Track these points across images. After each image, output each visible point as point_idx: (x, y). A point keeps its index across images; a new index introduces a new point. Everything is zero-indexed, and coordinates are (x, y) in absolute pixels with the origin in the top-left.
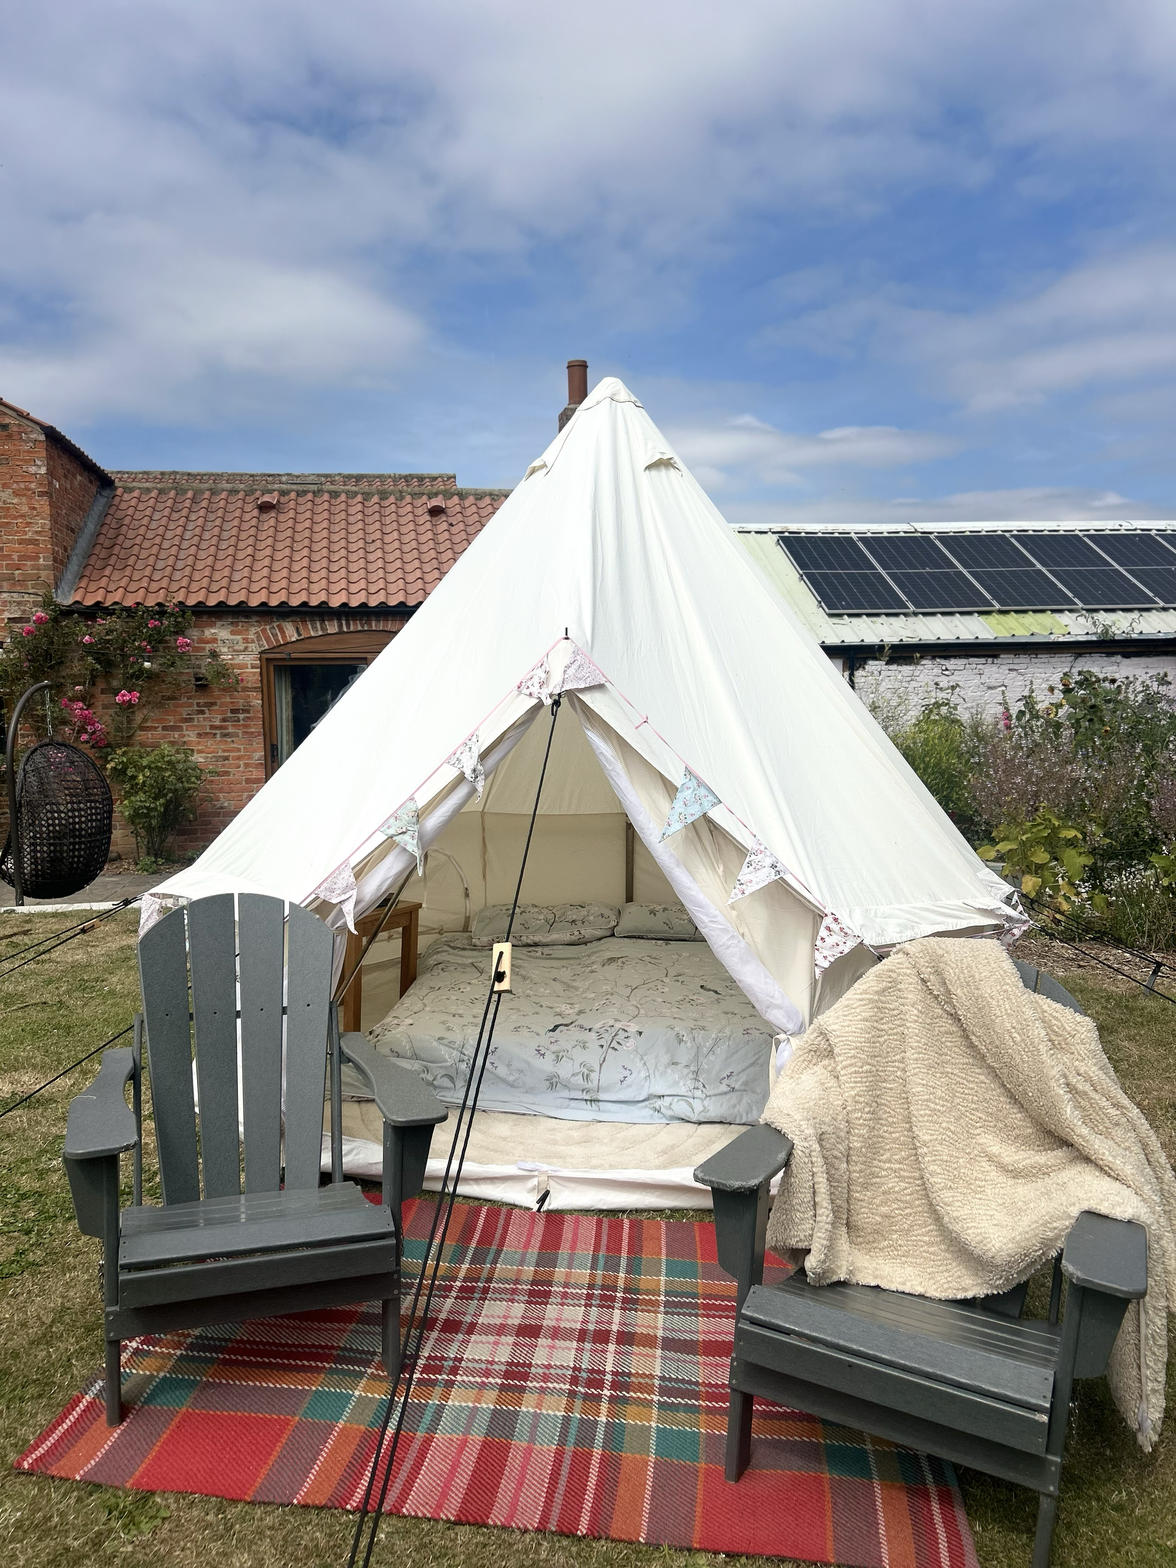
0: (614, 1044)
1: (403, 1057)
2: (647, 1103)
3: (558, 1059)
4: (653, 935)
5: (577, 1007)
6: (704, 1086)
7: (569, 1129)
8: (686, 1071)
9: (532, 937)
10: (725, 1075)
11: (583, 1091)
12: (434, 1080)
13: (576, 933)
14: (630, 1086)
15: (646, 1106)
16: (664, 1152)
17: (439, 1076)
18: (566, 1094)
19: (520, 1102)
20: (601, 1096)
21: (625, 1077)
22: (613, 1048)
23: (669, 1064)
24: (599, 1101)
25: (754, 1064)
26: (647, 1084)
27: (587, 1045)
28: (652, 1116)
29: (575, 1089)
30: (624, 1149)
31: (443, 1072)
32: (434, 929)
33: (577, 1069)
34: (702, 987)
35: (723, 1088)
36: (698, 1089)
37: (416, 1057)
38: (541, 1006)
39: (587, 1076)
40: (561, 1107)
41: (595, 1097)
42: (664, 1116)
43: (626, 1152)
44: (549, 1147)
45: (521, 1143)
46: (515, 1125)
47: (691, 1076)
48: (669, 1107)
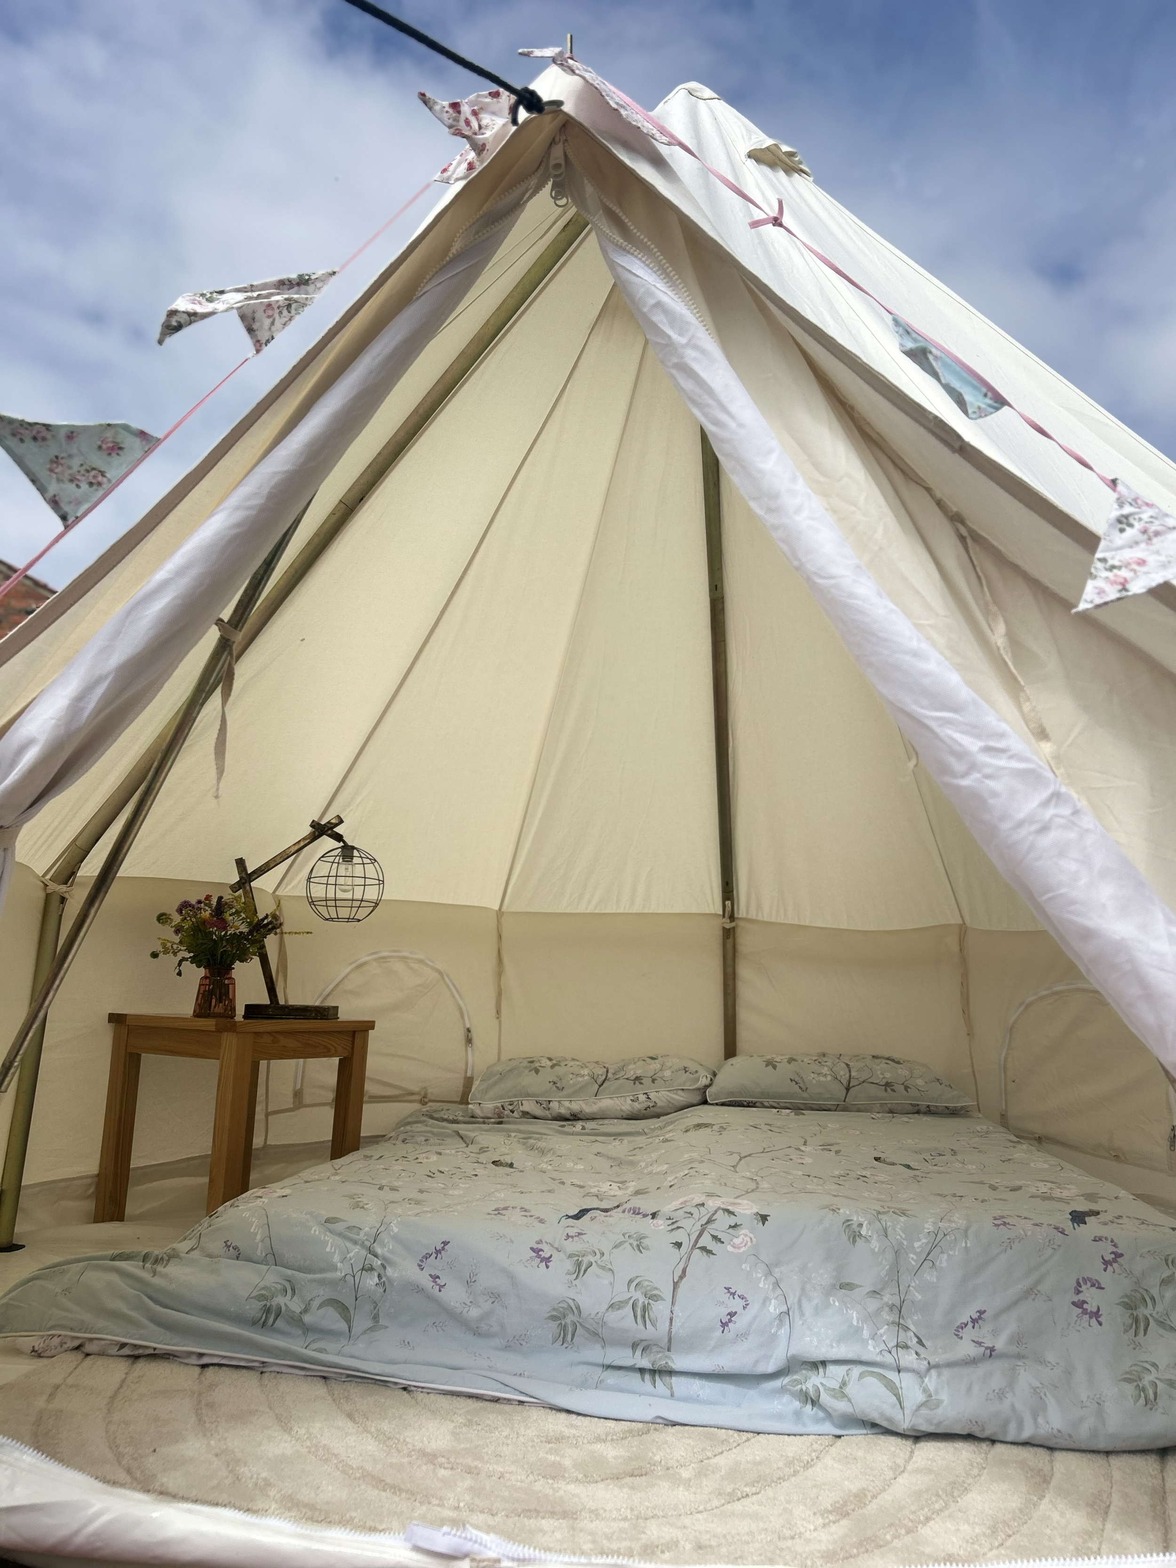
0: (706, 1241)
1: (249, 1260)
2: (786, 1380)
3: (580, 1268)
4: (771, 1102)
5: (632, 1186)
6: (920, 1342)
7: (598, 1439)
8: (873, 1305)
9: (567, 1104)
10: (965, 1319)
11: (634, 1346)
12: (306, 1311)
13: (642, 1098)
14: (743, 1336)
15: (783, 1390)
16: (841, 1511)
17: (315, 1304)
18: (596, 1353)
19: (490, 1368)
20: (679, 1362)
21: (732, 1314)
22: (704, 1249)
23: (833, 1286)
24: (671, 1373)
25: (1030, 1292)
26: (784, 1331)
27: (646, 1242)
28: (798, 1415)
29: (618, 1343)
30: (733, 1497)
31: (324, 1293)
32: (413, 1094)
33: (621, 1293)
34: (877, 1159)
35: (966, 1348)
36: (906, 1347)
37: (274, 1258)
38: (563, 1183)
39: (645, 1309)
40: (583, 1385)
41: (661, 1363)
42: (829, 1416)
43: (738, 1506)
44: (539, 1486)
45: (469, 1471)
46: (469, 1423)
47: (886, 1316)
48: (840, 1393)
